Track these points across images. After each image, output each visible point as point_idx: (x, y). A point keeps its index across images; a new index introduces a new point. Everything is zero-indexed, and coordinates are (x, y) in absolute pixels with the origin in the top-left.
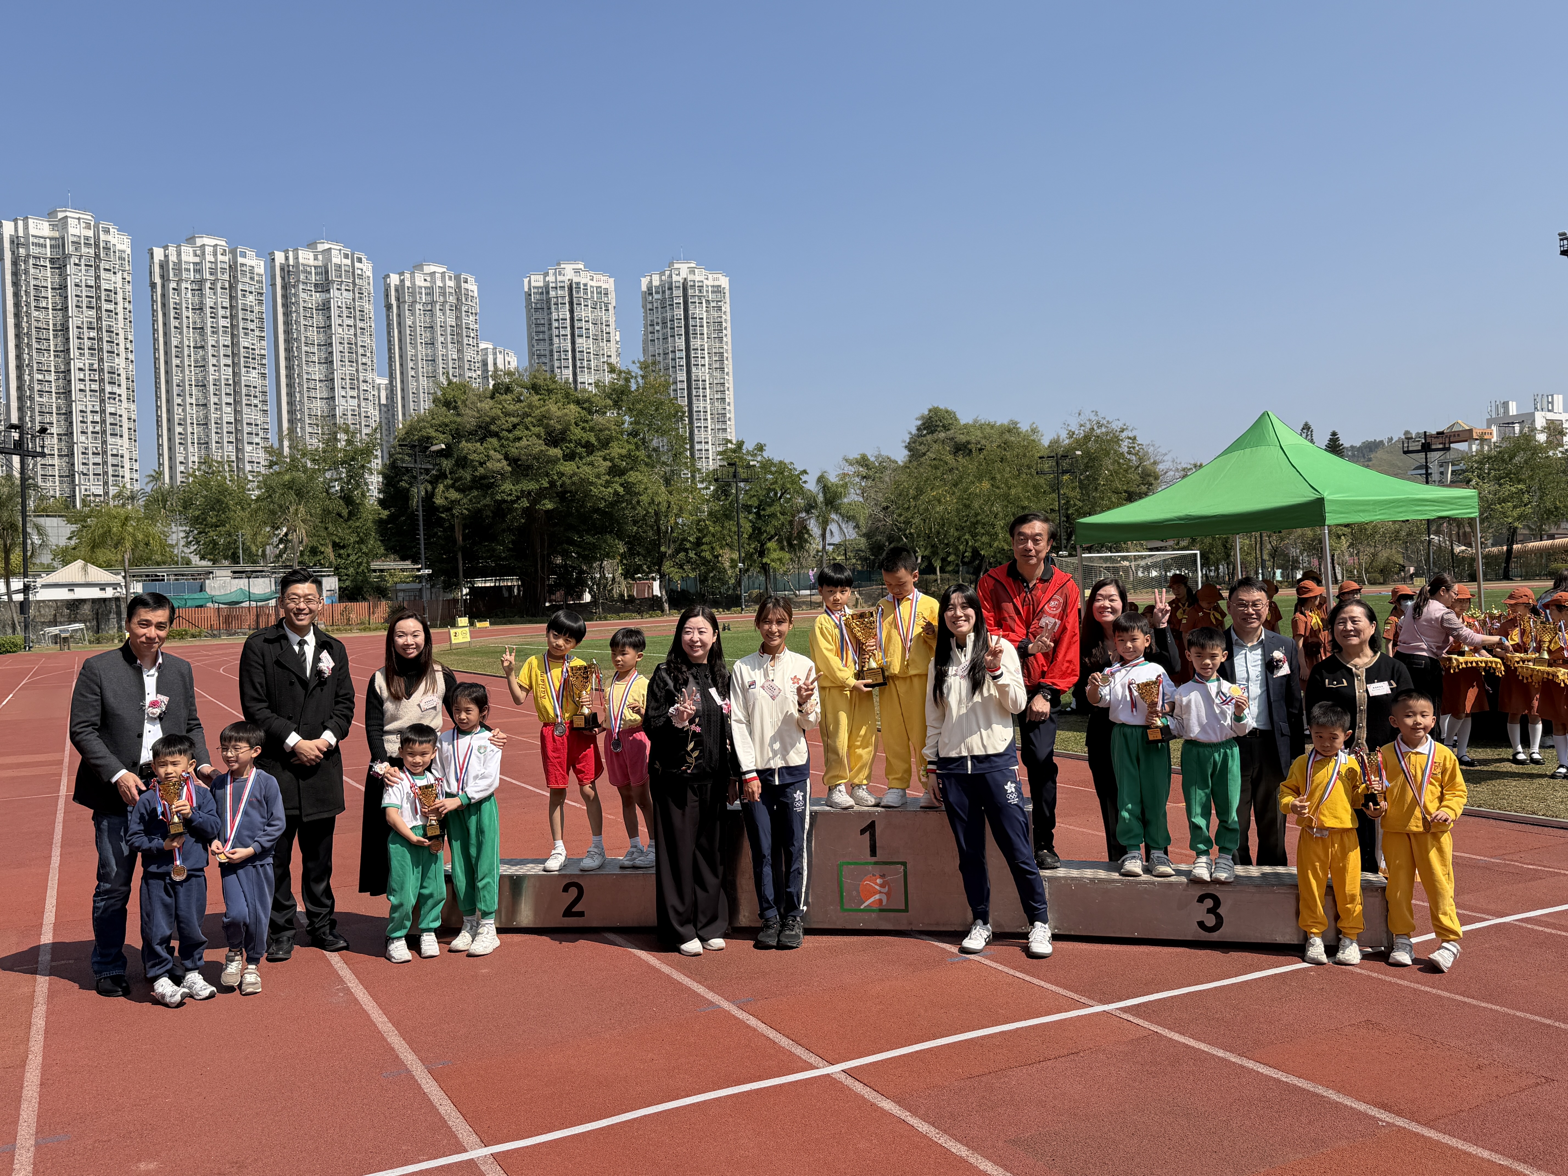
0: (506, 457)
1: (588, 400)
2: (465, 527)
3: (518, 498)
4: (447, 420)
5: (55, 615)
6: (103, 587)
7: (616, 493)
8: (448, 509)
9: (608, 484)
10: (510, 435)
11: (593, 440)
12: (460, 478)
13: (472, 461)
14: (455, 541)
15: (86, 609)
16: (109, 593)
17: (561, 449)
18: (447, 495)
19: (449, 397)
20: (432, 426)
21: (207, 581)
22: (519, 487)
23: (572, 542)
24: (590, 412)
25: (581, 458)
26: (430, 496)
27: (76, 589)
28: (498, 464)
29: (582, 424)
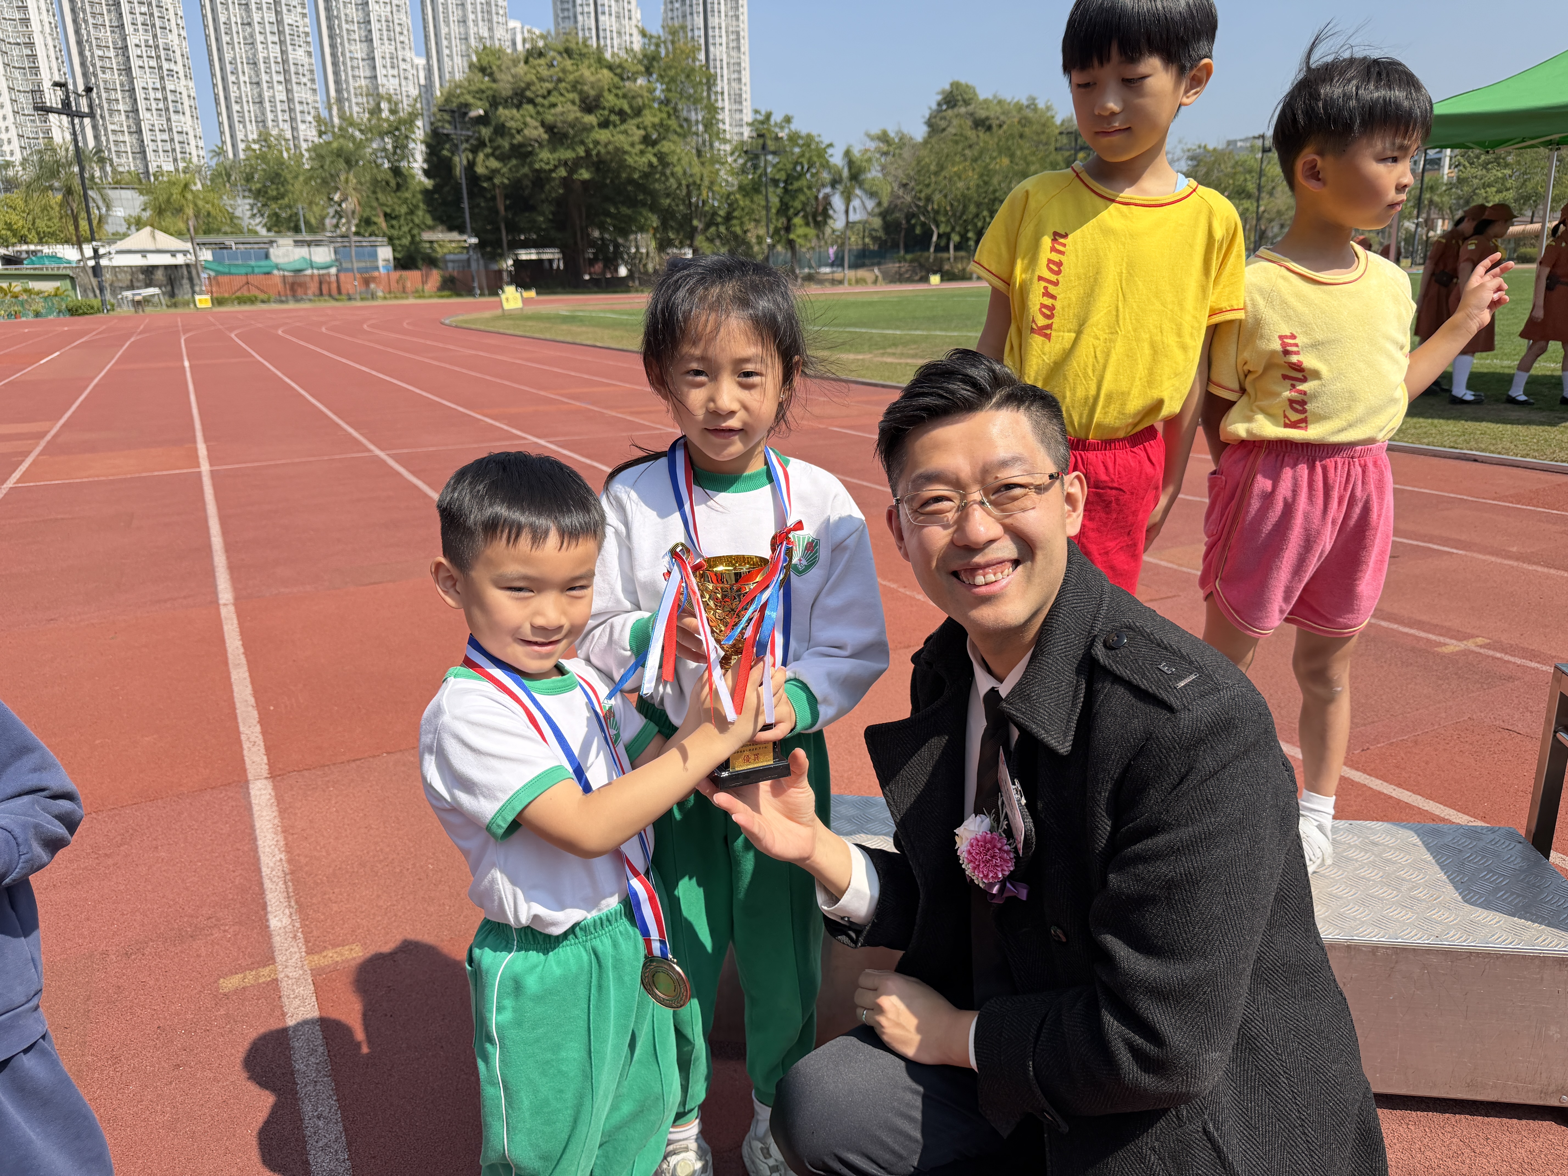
0: (543, 124)
1: (620, 66)
2: (506, 197)
3: (556, 167)
4: (483, 87)
5: (131, 281)
6: (173, 254)
7: (650, 163)
8: (489, 179)
9: (642, 152)
10: (546, 102)
11: (626, 108)
12: (499, 147)
13: (510, 128)
14: (497, 212)
15: (159, 275)
16: (180, 260)
17: (596, 116)
18: (488, 163)
19: (485, 63)
20: (469, 93)
22: (556, 155)
23: (608, 214)
24: (622, 79)
25: (615, 126)
26: (471, 165)
27: (149, 255)
28: (535, 132)
29: (614, 91)
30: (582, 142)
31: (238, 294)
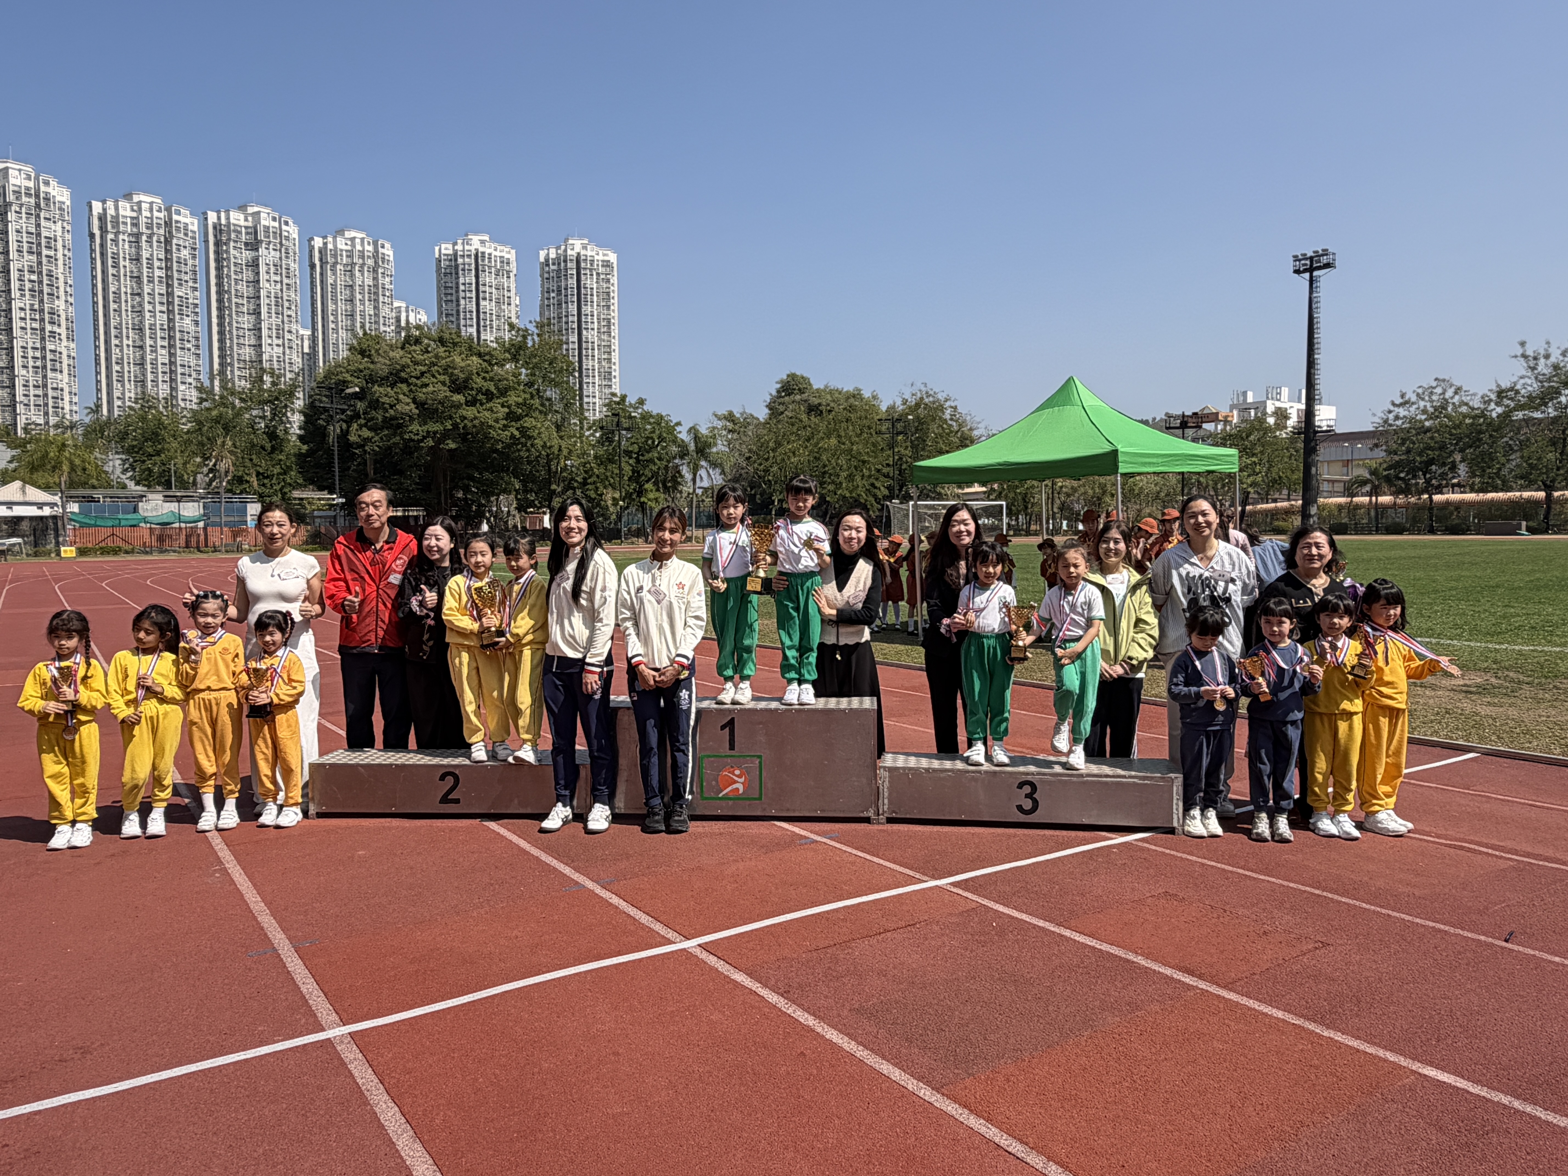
0: (414, 401)
1: (489, 353)
2: (376, 462)
3: (424, 438)
4: (361, 367)
6: (40, 506)
7: (513, 436)
9: (505, 427)
10: (418, 382)
11: (493, 389)
12: (372, 419)
13: (384, 403)
15: (25, 526)
16: (47, 511)
17: (464, 395)
19: (364, 346)
20: (348, 372)
21: (140, 504)
22: (425, 428)
23: (472, 479)
24: (490, 364)
26: (345, 434)
27: (14, 507)
28: (407, 407)
29: (483, 374)
30: (451, 418)
31: (103, 545)
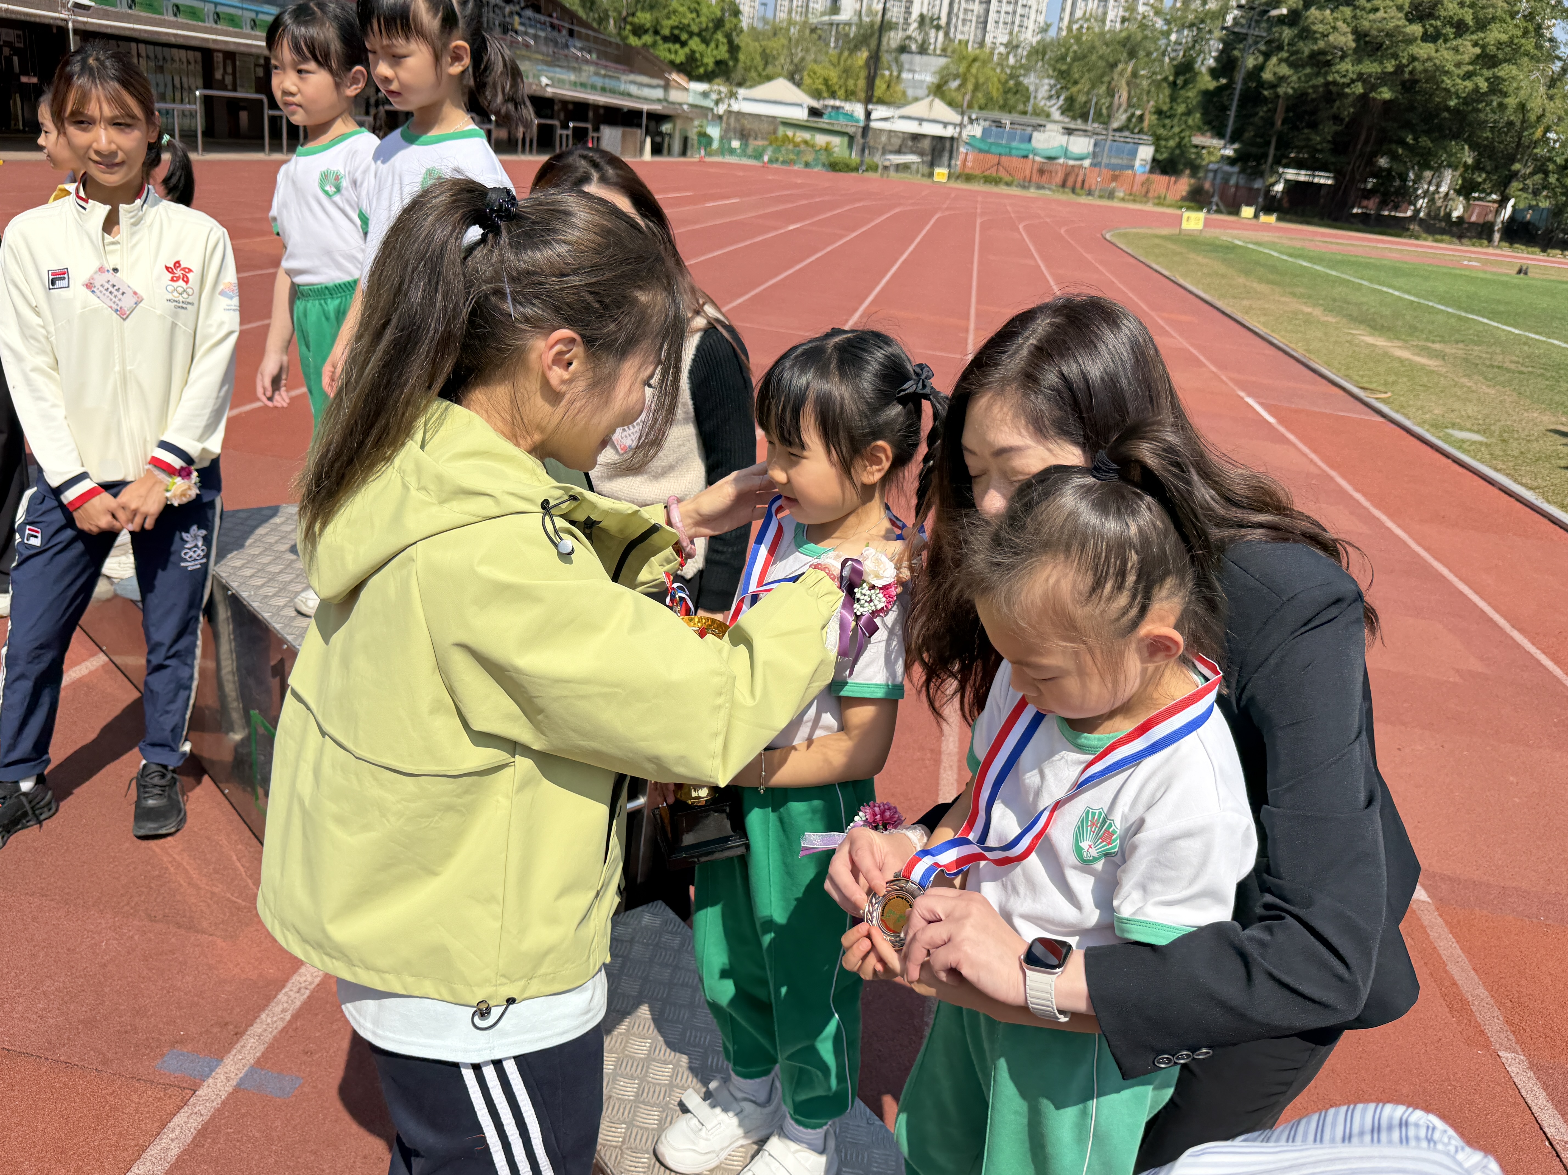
0: (1354, 31)
2: (1288, 110)
3: (1353, 81)
5: (900, 146)
8: (1273, 86)
14: (1272, 124)
15: (926, 144)
17: (1424, 26)
18: (1277, 70)
21: (1036, 135)
22: (1358, 68)
26: (1260, 68)
27: (925, 124)
